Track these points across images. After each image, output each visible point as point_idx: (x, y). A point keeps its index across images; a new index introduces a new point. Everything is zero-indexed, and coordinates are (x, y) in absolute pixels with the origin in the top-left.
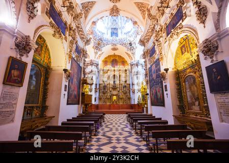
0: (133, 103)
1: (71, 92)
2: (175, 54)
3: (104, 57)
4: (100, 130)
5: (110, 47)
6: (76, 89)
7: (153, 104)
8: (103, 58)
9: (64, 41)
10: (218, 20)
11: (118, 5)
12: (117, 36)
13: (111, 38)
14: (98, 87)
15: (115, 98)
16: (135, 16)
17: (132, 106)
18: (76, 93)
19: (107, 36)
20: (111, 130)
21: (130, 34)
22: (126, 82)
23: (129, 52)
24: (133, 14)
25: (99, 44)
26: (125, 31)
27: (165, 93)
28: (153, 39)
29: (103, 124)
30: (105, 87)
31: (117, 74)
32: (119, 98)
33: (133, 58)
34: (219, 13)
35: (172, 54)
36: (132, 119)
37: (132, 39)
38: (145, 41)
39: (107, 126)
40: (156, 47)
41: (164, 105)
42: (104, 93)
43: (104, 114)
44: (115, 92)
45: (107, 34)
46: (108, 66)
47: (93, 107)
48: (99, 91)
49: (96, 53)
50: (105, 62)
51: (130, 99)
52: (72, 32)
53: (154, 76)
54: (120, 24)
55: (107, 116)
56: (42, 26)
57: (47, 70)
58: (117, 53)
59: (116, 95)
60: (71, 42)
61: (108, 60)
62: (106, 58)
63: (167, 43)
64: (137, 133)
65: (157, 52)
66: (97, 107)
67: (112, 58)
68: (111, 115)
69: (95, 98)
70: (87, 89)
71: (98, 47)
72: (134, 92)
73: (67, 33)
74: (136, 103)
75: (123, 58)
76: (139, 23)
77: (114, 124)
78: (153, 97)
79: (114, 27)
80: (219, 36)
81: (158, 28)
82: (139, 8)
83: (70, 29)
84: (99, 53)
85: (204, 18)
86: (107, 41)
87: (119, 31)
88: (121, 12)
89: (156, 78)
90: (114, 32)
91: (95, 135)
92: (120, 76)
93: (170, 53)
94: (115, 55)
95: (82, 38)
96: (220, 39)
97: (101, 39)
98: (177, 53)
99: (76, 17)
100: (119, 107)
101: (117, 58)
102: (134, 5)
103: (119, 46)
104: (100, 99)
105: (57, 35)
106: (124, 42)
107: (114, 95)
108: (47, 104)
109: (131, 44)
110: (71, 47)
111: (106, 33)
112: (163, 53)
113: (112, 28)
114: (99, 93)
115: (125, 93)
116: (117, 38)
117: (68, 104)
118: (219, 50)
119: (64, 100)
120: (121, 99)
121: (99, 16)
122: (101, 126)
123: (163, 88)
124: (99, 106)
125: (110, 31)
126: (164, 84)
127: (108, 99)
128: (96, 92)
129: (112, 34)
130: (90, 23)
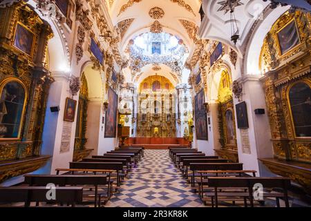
0: (178, 136)
1: (107, 124)
2: (218, 85)
3: (144, 79)
4: (139, 163)
5: (150, 66)
6: (113, 121)
7: (198, 138)
8: (141, 79)
9: (102, 71)
10: (243, 66)
11: (160, 21)
12: (160, 53)
13: (152, 55)
14: (135, 117)
15: (156, 129)
16: (179, 32)
17: (177, 140)
18: (112, 125)
19: (148, 53)
20: (151, 163)
21: (176, 50)
22: (171, 109)
23: (174, 73)
24: (178, 31)
25: (137, 63)
26: (169, 46)
27: (208, 126)
28: (198, 65)
29: (142, 158)
30: (144, 116)
31: (159, 99)
32: (161, 130)
33: (180, 81)
34: (243, 60)
35: (216, 85)
36: (173, 153)
37: (178, 57)
38: (191, 65)
39: (146, 161)
40: (201, 74)
41: (207, 139)
42: (143, 124)
43: (143, 148)
44: (156, 123)
45: (148, 50)
46: (149, 90)
47: (129, 141)
48: (137, 121)
49: (133, 74)
50: (144, 85)
51: (174, 131)
52: (109, 59)
53: (199, 106)
54: (163, 37)
55: (146, 152)
56: (86, 62)
57: (85, 102)
58: (159, 73)
59: (158, 126)
60: (108, 71)
61: (148, 81)
62: (146, 80)
63: (211, 73)
64: (176, 166)
65: (202, 80)
66: (134, 140)
67: (153, 80)
68: (151, 151)
69: (132, 130)
70: (123, 119)
71: (136, 66)
72: (179, 123)
73: (105, 61)
74: (182, 136)
75: (167, 80)
76: (185, 42)
77: (154, 159)
78: (198, 130)
79: (157, 41)
80: (242, 80)
81: (203, 55)
82: (185, 26)
83: (107, 56)
84: (138, 73)
85: (234, 61)
86: (147, 59)
87: (162, 47)
88: (163, 28)
89: (201, 110)
90: (156, 48)
91: (135, 167)
92: (162, 102)
93: (213, 85)
94: (156, 76)
95: (118, 62)
96: (244, 83)
97: (139, 58)
98: (220, 85)
99: (113, 42)
100: (161, 141)
101: (160, 80)
102: (179, 22)
103: (161, 65)
104: (138, 131)
105: (97, 68)
106: (168, 61)
107: (155, 126)
108: (86, 136)
109: (176, 63)
110: (108, 75)
111: (146, 49)
112: (208, 84)
113: (153, 43)
114: (137, 123)
115: (169, 124)
116: (160, 56)
117: (105, 137)
118: (243, 92)
119: (102, 133)
120: (164, 131)
121: (137, 33)
122: (140, 160)
123: (207, 121)
124: (137, 140)
125: (150, 47)
126: (208, 117)
127: (148, 131)
128: (133, 122)
129: (154, 50)
130: (127, 42)
